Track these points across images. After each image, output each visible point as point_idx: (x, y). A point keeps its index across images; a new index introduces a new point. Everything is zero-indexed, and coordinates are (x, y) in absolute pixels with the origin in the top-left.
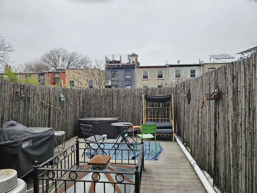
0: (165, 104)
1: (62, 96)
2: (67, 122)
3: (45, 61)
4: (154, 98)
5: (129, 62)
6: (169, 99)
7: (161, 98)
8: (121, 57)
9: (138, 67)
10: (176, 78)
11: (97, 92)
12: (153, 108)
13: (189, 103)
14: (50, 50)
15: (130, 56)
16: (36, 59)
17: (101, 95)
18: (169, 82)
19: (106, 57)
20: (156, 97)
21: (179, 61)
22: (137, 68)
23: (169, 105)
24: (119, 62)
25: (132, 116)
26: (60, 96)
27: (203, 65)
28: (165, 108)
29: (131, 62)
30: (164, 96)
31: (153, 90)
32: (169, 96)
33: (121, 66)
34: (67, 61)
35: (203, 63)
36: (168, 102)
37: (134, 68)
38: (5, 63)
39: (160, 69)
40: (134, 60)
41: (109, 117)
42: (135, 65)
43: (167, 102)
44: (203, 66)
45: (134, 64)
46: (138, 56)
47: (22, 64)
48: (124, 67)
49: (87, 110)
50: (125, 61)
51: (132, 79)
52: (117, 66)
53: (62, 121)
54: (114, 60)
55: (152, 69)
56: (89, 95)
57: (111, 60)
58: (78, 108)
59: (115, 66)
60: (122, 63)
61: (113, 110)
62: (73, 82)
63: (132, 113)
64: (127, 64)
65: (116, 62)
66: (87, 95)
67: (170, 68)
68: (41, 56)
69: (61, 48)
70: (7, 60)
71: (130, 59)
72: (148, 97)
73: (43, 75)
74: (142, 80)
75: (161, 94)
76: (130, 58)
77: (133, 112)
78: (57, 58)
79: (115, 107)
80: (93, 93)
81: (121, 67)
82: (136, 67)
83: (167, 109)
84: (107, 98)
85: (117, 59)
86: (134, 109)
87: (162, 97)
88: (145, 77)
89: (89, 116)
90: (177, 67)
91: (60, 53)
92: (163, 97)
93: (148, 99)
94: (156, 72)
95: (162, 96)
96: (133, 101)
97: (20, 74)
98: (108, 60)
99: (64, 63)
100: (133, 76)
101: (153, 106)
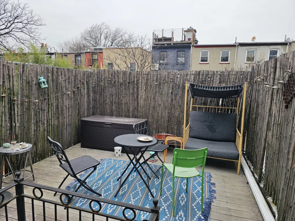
0: (227, 102)
1: (42, 79)
2: (59, 123)
3: (85, 39)
4: (207, 89)
5: (183, 40)
6: (237, 92)
7: (220, 90)
8: (173, 32)
9: (194, 46)
10: (248, 62)
11: (115, 76)
12: (206, 108)
13: (287, 107)
14: (91, 26)
15: (185, 31)
16: (75, 38)
17: (120, 81)
18: (237, 68)
19: (153, 33)
20: (211, 88)
21: (254, 38)
22: (194, 48)
23: (235, 104)
24: (170, 39)
25: (168, 117)
26: (40, 80)
27: (290, 43)
28: (228, 108)
29: (187, 40)
30: (227, 88)
31: (207, 75)
32: (237, 87)
33: (172, 44)
34: (110, 39)
35: (291, 40)
36: (234, 97)
37: (189, 47)
38: (36, 40)
39: (225, 49)
40: (191, 37)
41: (132, 117)
42: (191, 43)
43: (232, 98)
44: (290, 46)
45: (189, 42)
46: (196, 32)
47: (61, 43)
48: (176, 46)
49: (100, 104)
50: (178, 38)
51: (186, 62)
52: (167, 44)
53: (47, 122)
54: (165, 37)
55: (215, 48)
56: (102, 80)
57: (161, 37)
58: (86, 100)
59: (164, 44)
60: (174, 41)
61: (138, 106)
62: (112, 64)
63: (169, 113)
64: (181, 42)
65: (166, 39)
66: (99, 80)
67: (240, 48)
68: (80, 34)
69: (103, 24)
70: (39, 37)
71: (185, 36)
72: (195, 87)
73: (80, 55)
74: (200, 64)
75: (223, 83)
76: (186, 33)
77: (171, 111)
78: (99, 36)
79: (141, 102)
80: (109, 78)
81: (172, 46)
82: (193, 46)
83: (231, 110)
84: (129, 86)
85: (168, 36)
86: (172, 106)
87: (223, 90)
88: (204, 60)
89: (103, 114)
90: (251, 46)
91: (102, 30)
92: (225, 90)
93: (195, 91)
94: (220, 53)
95: (224, 88)
96: (172, 93)
97: (55, 54)
98: (157, 37)
99: (107, 42)
100: (187, 58)
101: (205, 104)
